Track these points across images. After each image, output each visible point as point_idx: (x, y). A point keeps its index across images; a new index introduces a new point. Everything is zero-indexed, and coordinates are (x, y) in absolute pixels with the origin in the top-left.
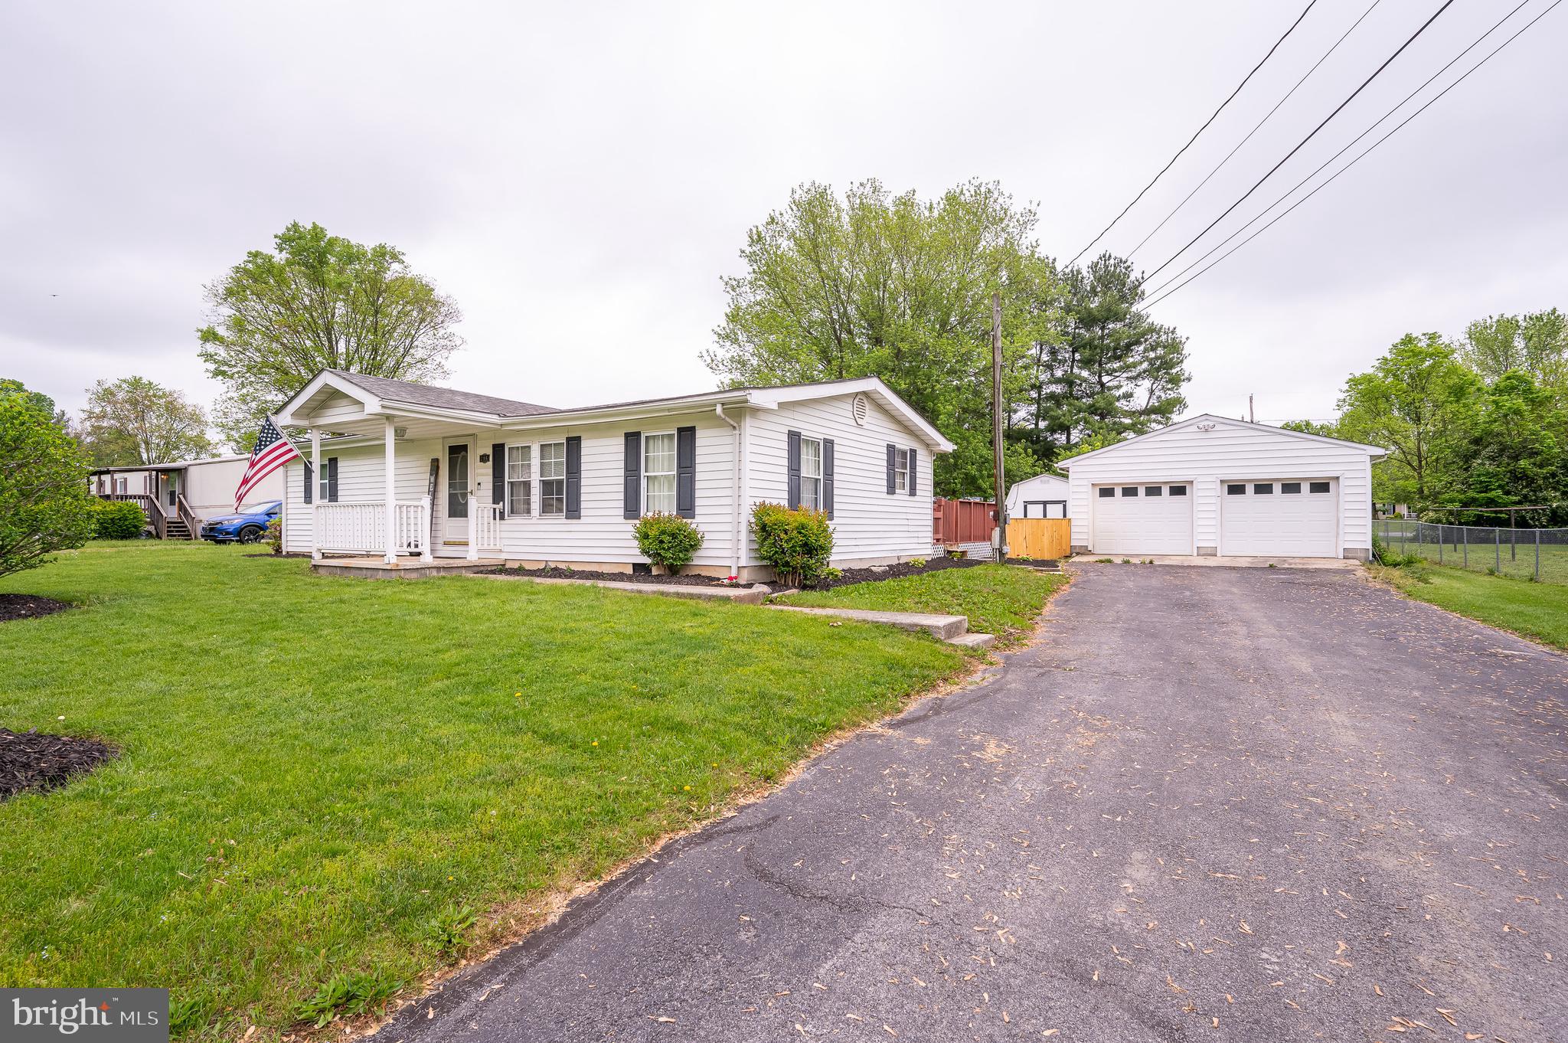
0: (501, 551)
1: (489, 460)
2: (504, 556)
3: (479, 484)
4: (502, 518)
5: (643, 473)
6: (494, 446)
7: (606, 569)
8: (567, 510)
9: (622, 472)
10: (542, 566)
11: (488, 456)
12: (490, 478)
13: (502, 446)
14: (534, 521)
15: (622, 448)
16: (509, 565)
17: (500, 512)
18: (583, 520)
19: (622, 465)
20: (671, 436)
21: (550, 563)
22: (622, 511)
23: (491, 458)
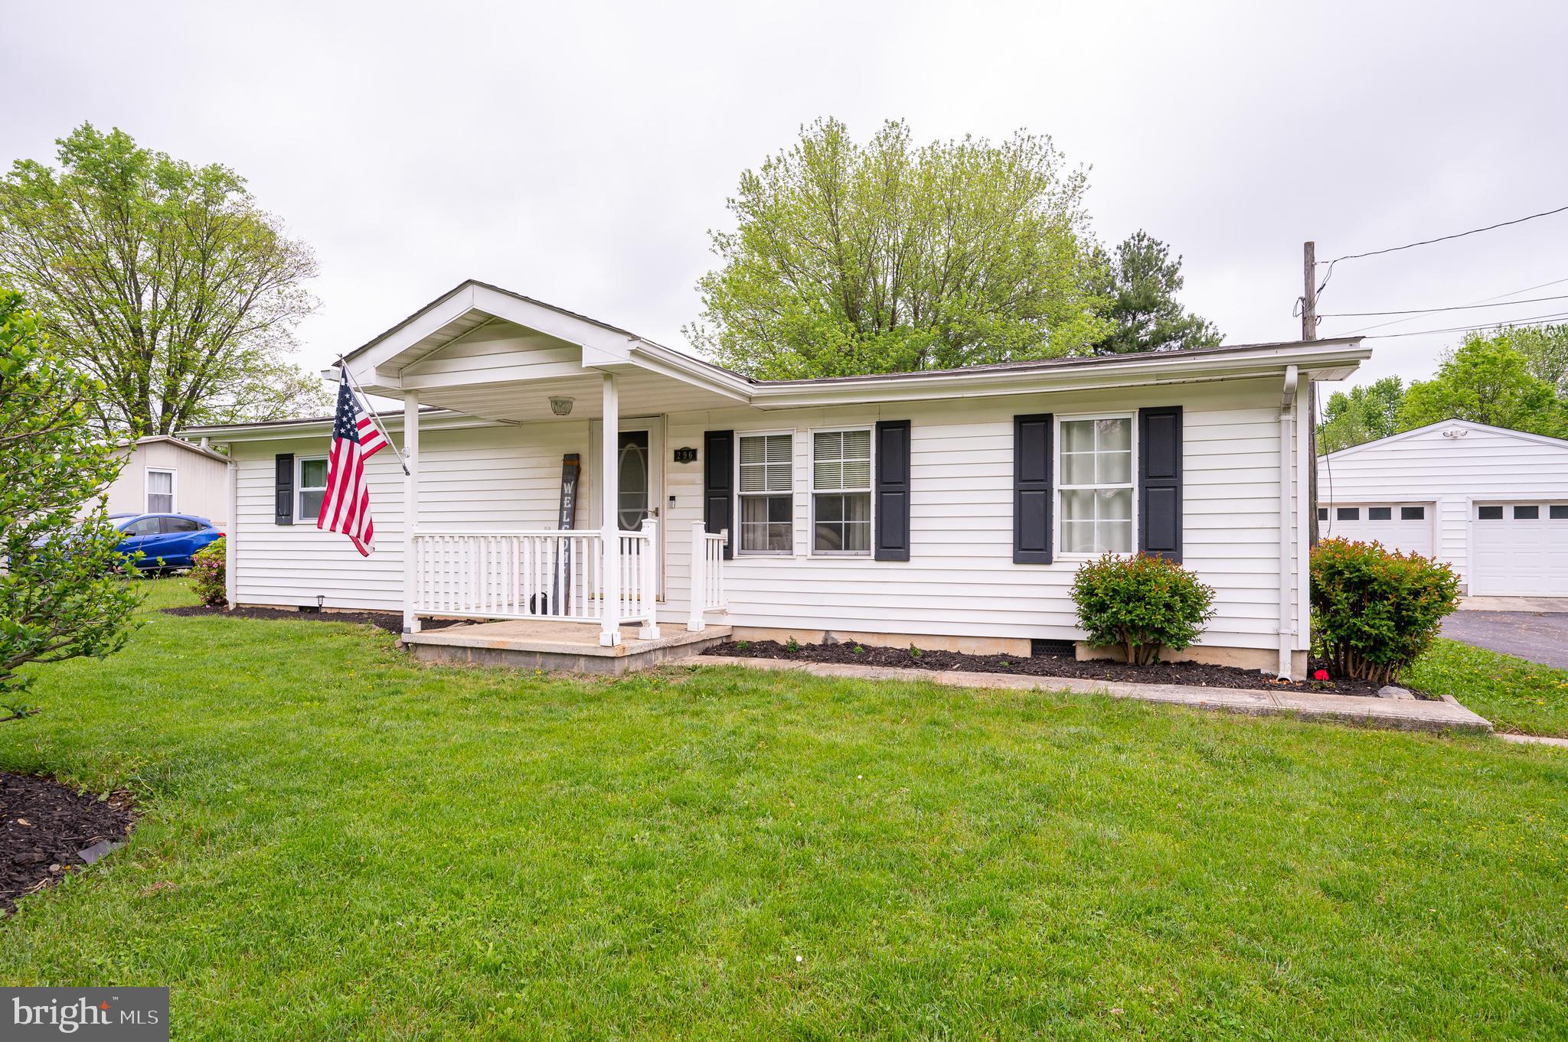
0: (723, 612)
1: (694, 458)
2: (729, 621)
3: (672, 498)
4: (728, 554)
5: (1057, 484)
6: (710, 437)
7: (967, 649)
8: (880, 545)
9: (1009, 483)
10: (818, 640)
11: (694, 452)
12: (700, 490)
13: (729, 434)
14: (800, 562)
15: (1009, 442)
16: (740, 637)
17: (725, 547)
18: (914, 563)
19: (1009, 470)
20: (1127, 423)
21: (833, 635)
22: (1009, 551)
23: (701, 455)
